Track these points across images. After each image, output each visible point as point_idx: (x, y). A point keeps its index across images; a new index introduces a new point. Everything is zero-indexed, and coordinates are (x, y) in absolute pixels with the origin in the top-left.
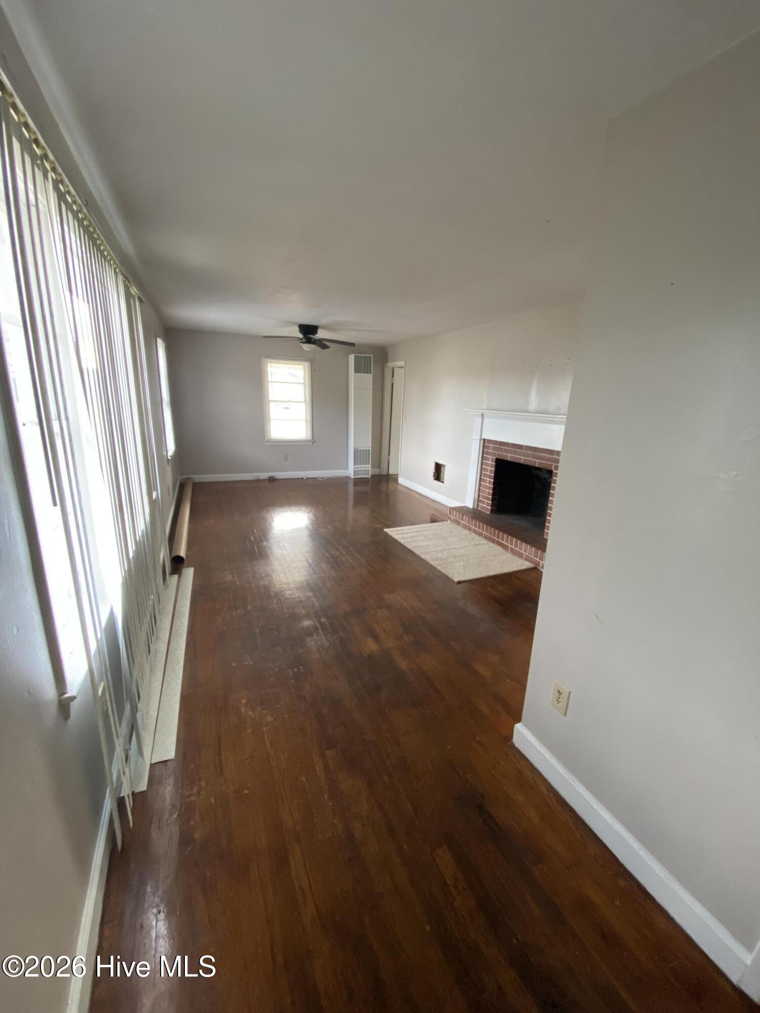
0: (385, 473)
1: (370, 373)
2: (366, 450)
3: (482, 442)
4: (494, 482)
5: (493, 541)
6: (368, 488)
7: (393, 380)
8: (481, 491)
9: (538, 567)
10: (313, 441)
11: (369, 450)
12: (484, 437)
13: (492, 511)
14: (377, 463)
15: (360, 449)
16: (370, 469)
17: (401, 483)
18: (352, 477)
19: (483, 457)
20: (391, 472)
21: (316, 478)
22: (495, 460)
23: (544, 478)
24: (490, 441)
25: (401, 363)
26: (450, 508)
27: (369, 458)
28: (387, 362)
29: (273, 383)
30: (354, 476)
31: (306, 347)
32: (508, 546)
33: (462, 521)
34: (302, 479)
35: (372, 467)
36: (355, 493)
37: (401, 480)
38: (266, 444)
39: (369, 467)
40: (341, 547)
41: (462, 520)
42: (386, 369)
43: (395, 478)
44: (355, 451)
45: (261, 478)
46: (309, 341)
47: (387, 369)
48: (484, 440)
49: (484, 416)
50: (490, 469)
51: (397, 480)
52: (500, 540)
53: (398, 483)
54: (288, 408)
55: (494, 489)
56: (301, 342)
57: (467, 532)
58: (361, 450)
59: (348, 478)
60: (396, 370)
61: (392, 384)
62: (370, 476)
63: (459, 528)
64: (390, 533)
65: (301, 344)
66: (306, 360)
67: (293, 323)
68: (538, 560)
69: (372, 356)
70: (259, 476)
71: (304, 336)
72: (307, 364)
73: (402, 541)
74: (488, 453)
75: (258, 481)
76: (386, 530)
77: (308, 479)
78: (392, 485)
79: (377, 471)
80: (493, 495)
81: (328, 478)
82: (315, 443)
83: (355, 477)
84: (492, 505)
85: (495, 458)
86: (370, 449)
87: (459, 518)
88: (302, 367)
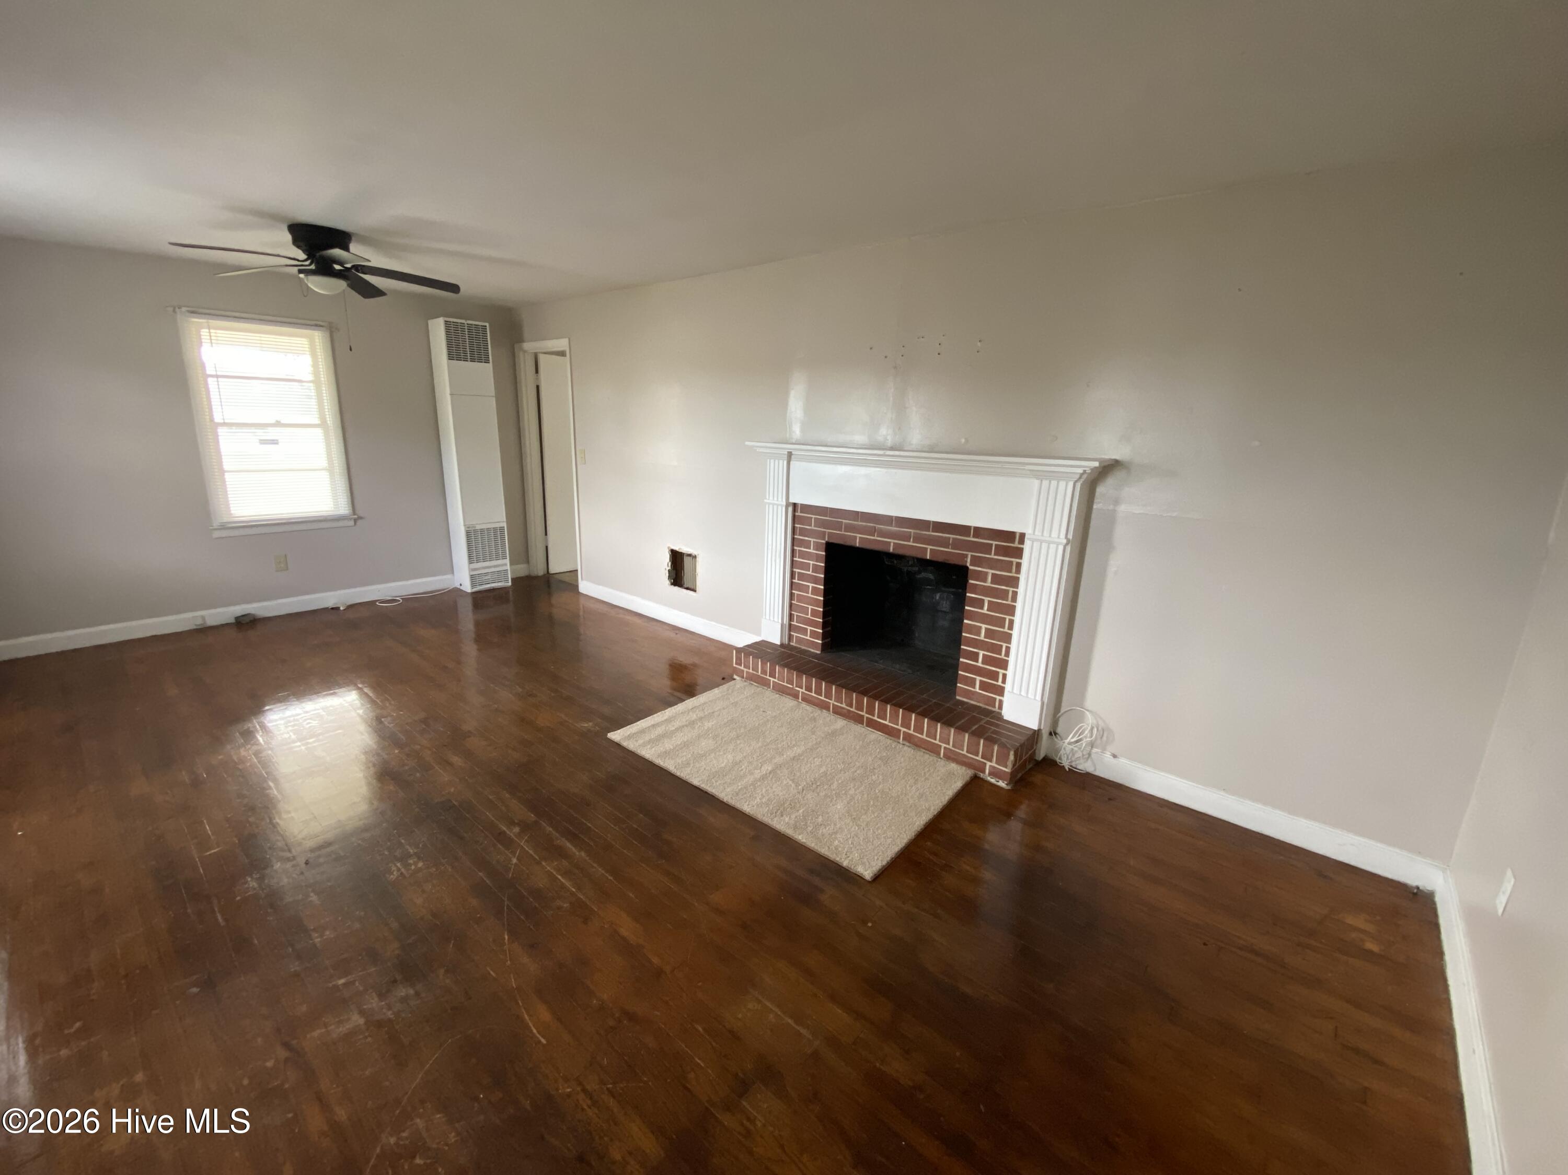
0: (540, 572)
1: (487, 361)
2: (495, 529)
3: (790, 509)
4: (825, 590)
5: (858, 720)
6: (508, 610)
7: (537, 379)
8: (793, 606)
9: (982, 775)
10: (356, 517)
11: (502, 529)
12: (792, 500)
13: (824, 647)
14: (522, 552)
15: (478, 527)
16: (508, 567)
17: (585, 592)
18: (467, 588)
19: (793, 539)
20: (555, 568)
21: (372, 603)
22: (824, 546)
23: (908, 573)
24: (807, 508)
25: (561, 344)
26: (739, 650)
27: (503, 545)
28: (521, 340)
29: (220, 379)
30: (473, 585)
31: (319, 285)
32: (900, 731)
33: (772, 679)
34: (335, 609)
35: (511, 564)
36: (477, 624)
37: (586, 587)
38: (216, 534)
39: (506, 565)
40: (517, 830)
41: (772, 675)
42: (521, 357)
43: (569, 582)
44: (468, 534)
45: (211, 622)
46: (325, 268)
47: (521, 354)
48: (795, 505)
49: (793, 457)
50: (815, 565)
51: (574, 587)
52: (875, 718)
53: (578, 593)
54: (274, 442)
55: (826, 604)
56: (300, 272)
57: (789, 702)
58: (482, 530)
59: (457, 592)
60: (542, 358)
61: (538, 387)
62: (510, 584)
63: (769, 695)
64: (631, 745)
65: (302, 276)
66: (317, 326)
67: (270, 217)
68: (979, 758)
69: (487, 325)
70: (203, 618)
71: (311, 256)
72: (318, 337)
73: (669, 765)
74: (803, 532)
75: (203, 631)
76: (615, 736)
77: (350, 607)
78: (560, 599)
79: (522, 570)
80: (825, 615)
81: (406, 600)
82: (359, 522)
83: (475, 590)
84: (824, 636)
85: (824, 542)
86: (505, 525)
87: (764, 672)
88: (304, 342)
